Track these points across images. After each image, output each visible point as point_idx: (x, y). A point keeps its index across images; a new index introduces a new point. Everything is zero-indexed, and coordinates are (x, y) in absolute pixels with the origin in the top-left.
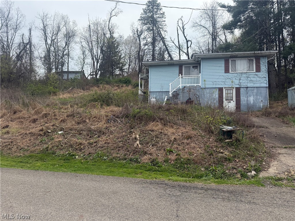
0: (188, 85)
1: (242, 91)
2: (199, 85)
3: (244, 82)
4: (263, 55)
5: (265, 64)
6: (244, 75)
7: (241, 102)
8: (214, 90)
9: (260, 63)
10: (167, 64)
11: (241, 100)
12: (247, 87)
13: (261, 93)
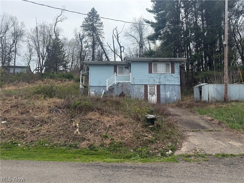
0: (121, 82)
1: (161, 87)
2: (129, 81)
3: (163, 80)
4: (176, 61)
5: (178, 68)
6: (163, 76)
7: (161, 96)
8: (141, 86)
9: (174, 67)
10: (104, 64)
11: (161, 95)
12: (165, 85)
13: (175, 89)
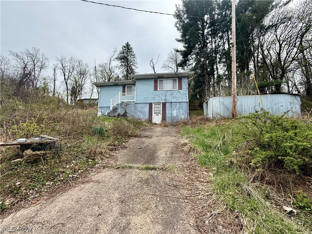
0: (125, 101)
1: (167, 105)
2: (134, 100)
3: (169, 98)
4: (184, 76)
5: (185, 83)
6: (169, 93)
7: (167, 115)
8: (145, 105)
9: (181, 83)
12: (172, 102)
13: (182, 107)
